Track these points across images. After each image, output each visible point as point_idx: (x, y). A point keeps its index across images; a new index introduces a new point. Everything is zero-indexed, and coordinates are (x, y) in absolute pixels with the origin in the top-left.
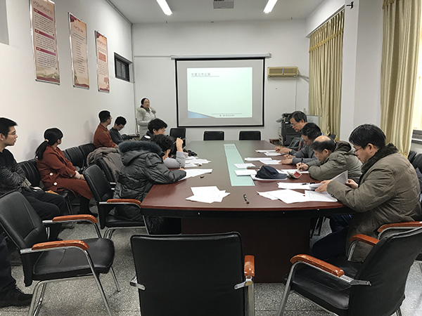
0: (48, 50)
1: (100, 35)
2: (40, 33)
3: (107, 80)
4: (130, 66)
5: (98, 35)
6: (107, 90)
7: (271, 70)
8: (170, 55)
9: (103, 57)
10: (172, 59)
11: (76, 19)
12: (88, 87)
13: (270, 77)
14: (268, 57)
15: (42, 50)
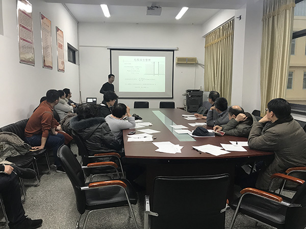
0: (28, 40)
1: (59, 29)
2: (23, 27)
3: (63, 63)
4: (76, 53)
5: (58, 29)
6: (63, 71)
7: (179, 59)
8: (106, 46)
9: (61, 46)
10: (108, 49)
11: (45, 17)
12: (52, 68)
13: (178, 64)
14: (176, 50)
15: (24, 40)
